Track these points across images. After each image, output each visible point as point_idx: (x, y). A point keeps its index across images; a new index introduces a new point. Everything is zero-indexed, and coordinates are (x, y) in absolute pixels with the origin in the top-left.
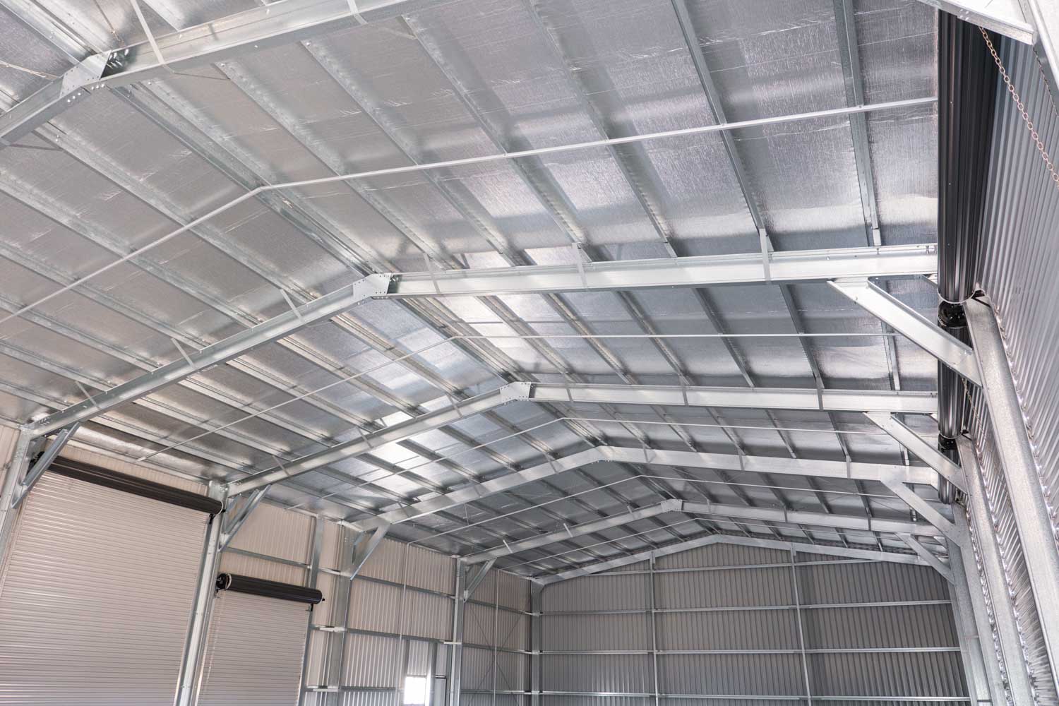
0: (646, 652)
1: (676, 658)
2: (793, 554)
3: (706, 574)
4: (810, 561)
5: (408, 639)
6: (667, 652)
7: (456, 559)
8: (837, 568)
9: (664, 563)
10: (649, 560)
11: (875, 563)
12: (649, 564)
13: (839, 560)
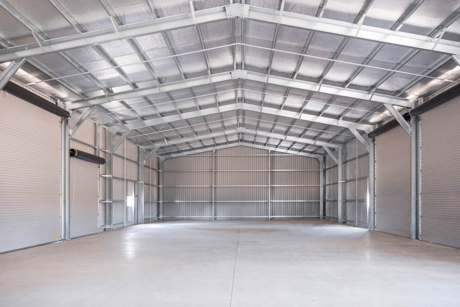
0: (209, 186)
1: (221, 188)
2: (270, 151)
3: (229, 157)
4: (275, 154)
5: (127, 180)
6: (218, 186)
7: (139, 147)
8: (284, 157)
9: (218, 152)
10: (213, 151)
11: (297, 156)
12: (213, 153)
13: (285, 154)
